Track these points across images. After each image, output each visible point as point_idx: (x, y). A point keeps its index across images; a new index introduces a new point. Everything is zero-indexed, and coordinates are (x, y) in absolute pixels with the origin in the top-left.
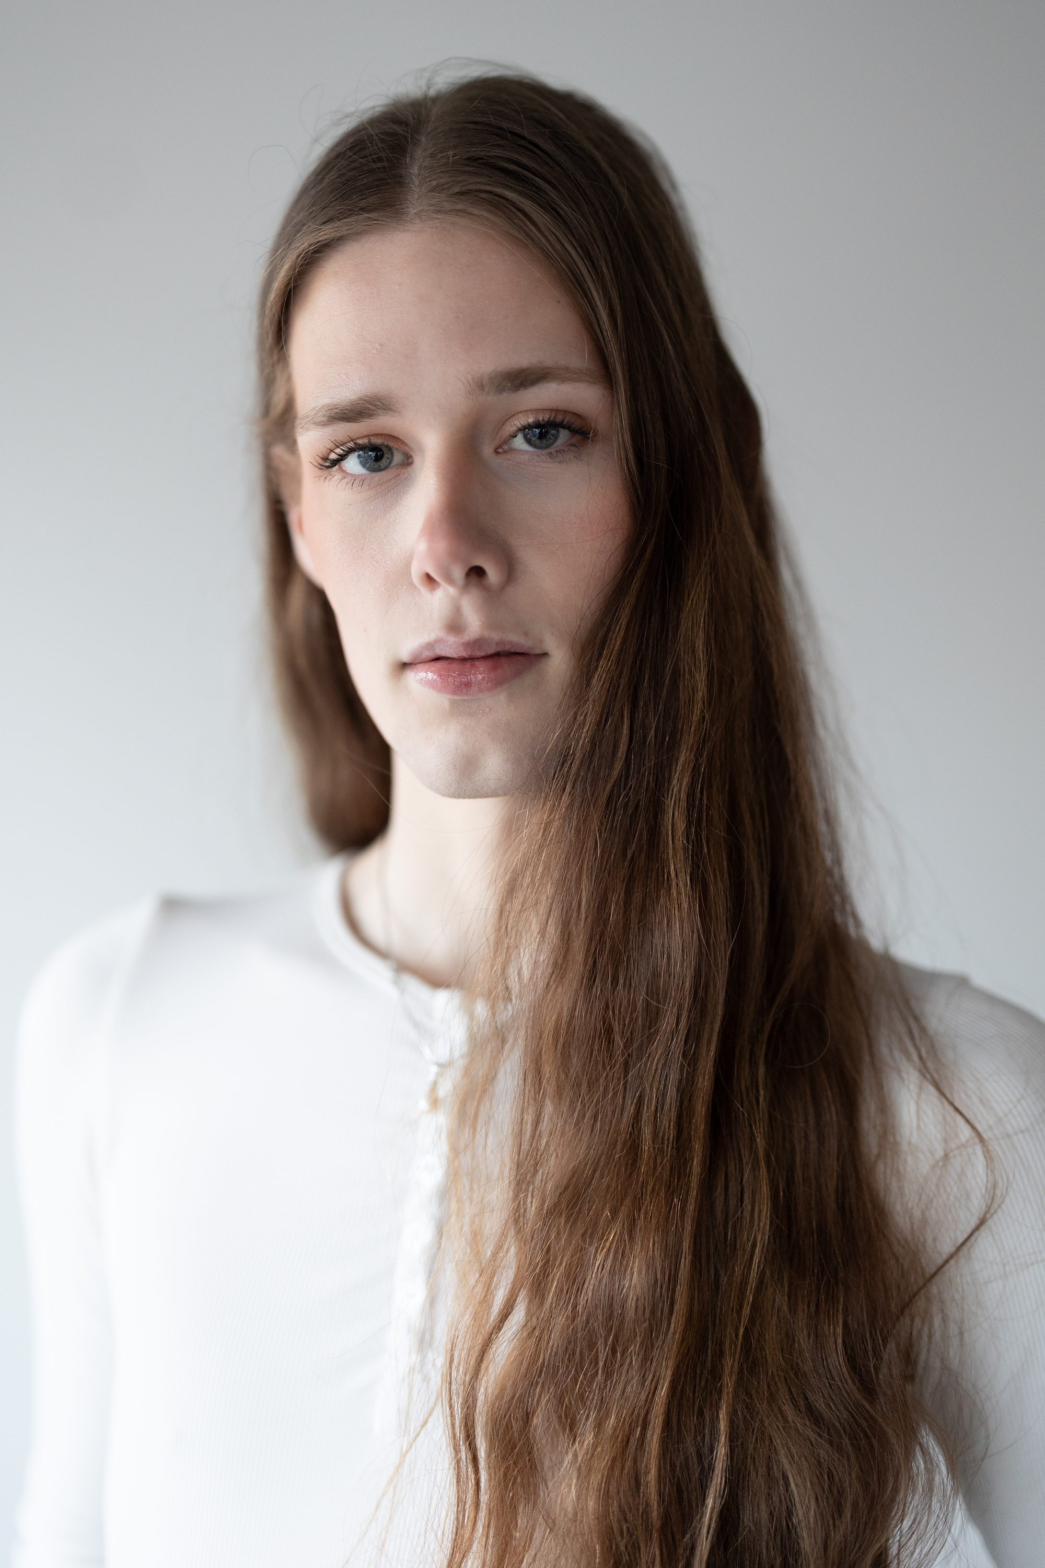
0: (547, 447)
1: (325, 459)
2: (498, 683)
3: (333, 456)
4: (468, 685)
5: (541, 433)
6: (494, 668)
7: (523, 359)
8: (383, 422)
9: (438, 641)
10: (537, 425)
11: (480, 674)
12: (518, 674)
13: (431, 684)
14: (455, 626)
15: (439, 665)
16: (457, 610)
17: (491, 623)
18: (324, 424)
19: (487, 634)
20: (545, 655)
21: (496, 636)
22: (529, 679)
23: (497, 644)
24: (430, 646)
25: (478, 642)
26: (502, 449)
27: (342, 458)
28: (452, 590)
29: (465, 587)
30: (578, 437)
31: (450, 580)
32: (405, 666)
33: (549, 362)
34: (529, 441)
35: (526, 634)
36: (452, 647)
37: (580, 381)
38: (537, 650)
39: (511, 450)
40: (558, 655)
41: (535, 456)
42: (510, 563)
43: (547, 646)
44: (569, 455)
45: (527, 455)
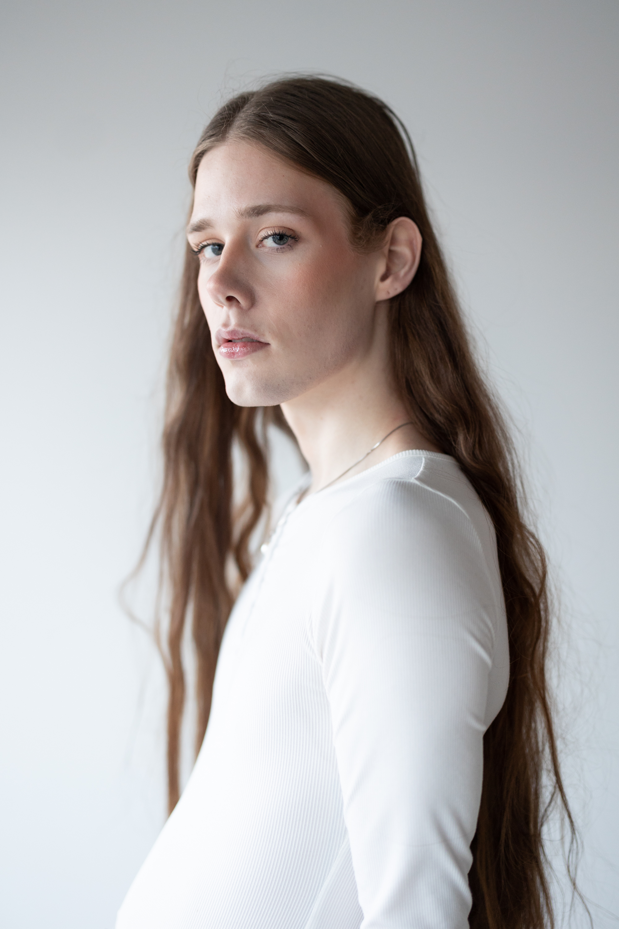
0: (283, 244)
2: (249, 354)
4: (235, 354)
5: (280, 238)
6: (244, 346)
11: (239, 348)
12: (254, 351)
14: (226, 325)
16: (228, 317)
17: (240, 325)
18: (191, 232)
19: (237, 328)
20: (265, 344)
21: (241, 330)
22: (260, 354)
23: (242, 334)
24: (218, 333)
25: (233, 332)
26: (260, 245)
27: (202, 249)
29: (230, 306)
30: (294, 240)
33: (272, 203)
34: (274, 241)
35: (256, 331)
36: (225, 334)
37: (286, 212)
38: (262, 340)
39: (263, 246)
40: (274, 345)
41: (277, 249)
42: (252, 299)
43: (268, 338)
44: (291, 247)
45: (272, 249)
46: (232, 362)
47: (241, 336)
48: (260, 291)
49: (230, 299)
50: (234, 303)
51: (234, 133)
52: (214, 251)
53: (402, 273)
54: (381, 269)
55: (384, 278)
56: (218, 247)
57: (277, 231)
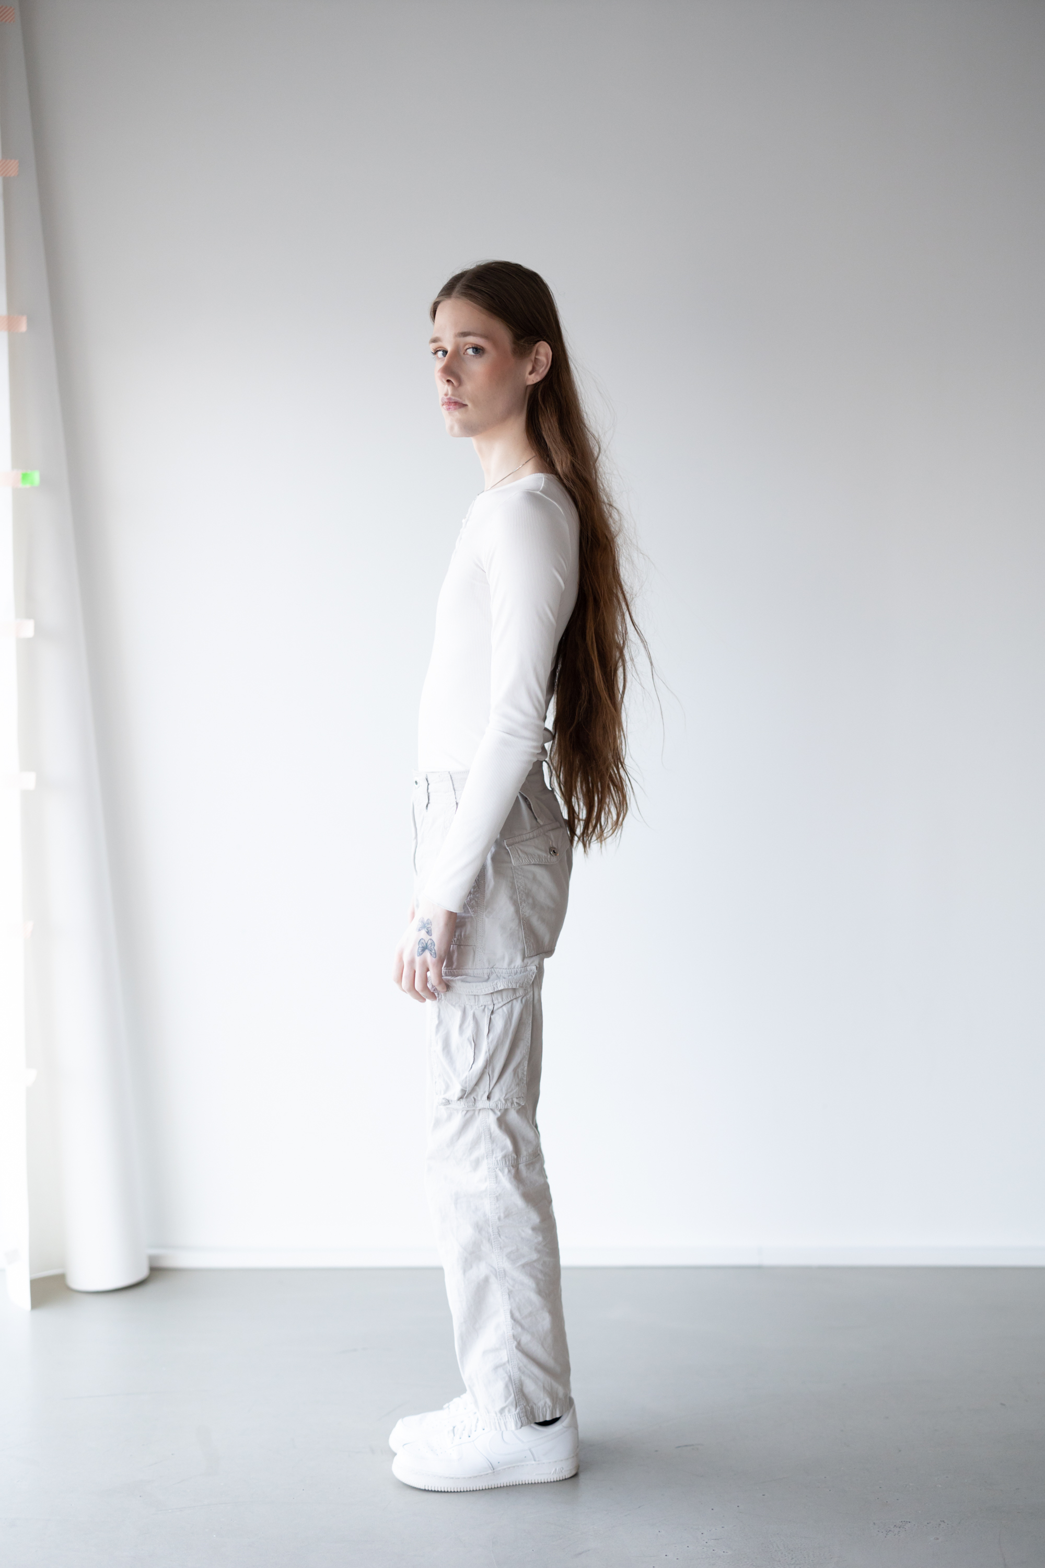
0: (477, 353)
2: (457, 410)
4: (450, 409)
5: (475, 349)
6: (459, 405)
11: (455, 406)
12: (460, 408)
14: (446, 395)
16: (448, 390)
17: (453, 395)
20: (466, 405)
21: (453, 398)
22: (463, 409)
25: (449, 399)
26: (465, 352)
28: (446, 386)
29: (449, 385)
30: (480, 352)
33: (472, 331)
35: (461, 398)
36: (446, 399)
37: (478, 336)
38: (464, 403)
39: (467, 354)
40: (470, 405)
41: (474, 356)
42: (460, 382)
43: (467, 402)
44: (481, 356)
45: (471, 355)
46: (449, 413)
47: (453, 401)
48: (463, 377)
49: (448, 381)
50: (451, 383)
51: (455, 294)
52: (443, 354)
53: (541, 371)
54: (529, 368)
55: (531, 373)
56: (445, 352)
57: (473, 346)
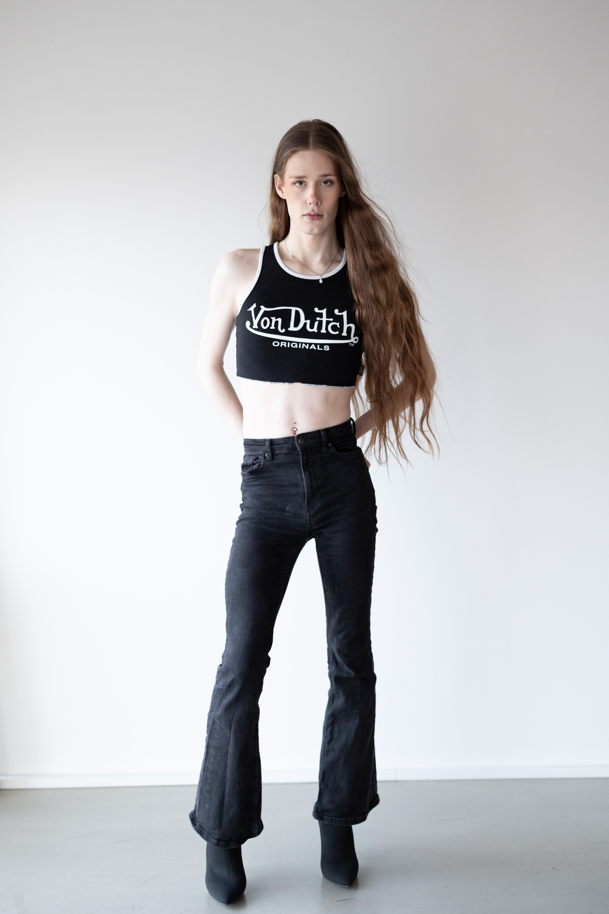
0: (327, 185)
1: (294, 182)
2: (318, 219)
3: (295, 182)
4: (314, 219)
6: (318, 217)
7: (326, 173)
8: (304, 179)
9: (310, 212)
10: (325, 181)
11: (316, 218)
12: (321, 218)
13: (307, 218)
14: (313, 211)
15: (309, 216)
16: (314, 208)
17: (318, 211)
19: (317, 212)
20: (325, 216)
21: (319, 213)
24: (309, 213)
25: (316, 213)
26: (320, 185)
27: (297, 183)
28: (313, 205)
30: (331, 183)
31: (314, 204)
32: (304, 215)
33: (330, 173)
34: (324, 183)
35: (322, 213)
36: (312, 213)
39: (323, 186)
42: (321, 202)
46: (311, 221)
48: (323, 199)
49: (317, 204)
51: (311, 146)
